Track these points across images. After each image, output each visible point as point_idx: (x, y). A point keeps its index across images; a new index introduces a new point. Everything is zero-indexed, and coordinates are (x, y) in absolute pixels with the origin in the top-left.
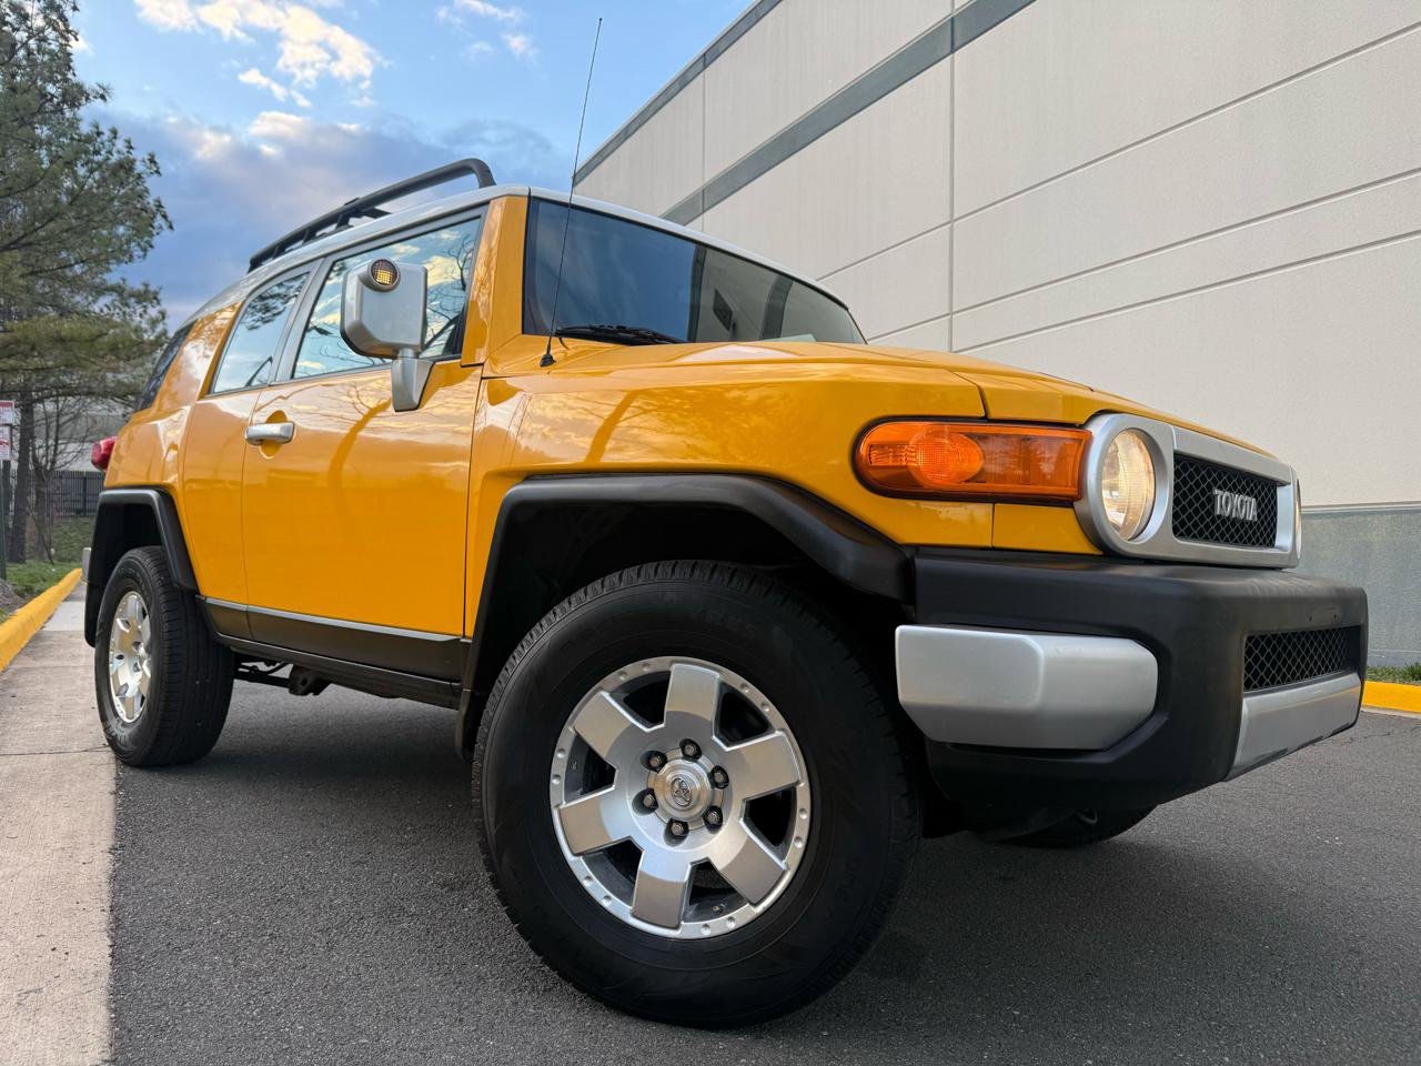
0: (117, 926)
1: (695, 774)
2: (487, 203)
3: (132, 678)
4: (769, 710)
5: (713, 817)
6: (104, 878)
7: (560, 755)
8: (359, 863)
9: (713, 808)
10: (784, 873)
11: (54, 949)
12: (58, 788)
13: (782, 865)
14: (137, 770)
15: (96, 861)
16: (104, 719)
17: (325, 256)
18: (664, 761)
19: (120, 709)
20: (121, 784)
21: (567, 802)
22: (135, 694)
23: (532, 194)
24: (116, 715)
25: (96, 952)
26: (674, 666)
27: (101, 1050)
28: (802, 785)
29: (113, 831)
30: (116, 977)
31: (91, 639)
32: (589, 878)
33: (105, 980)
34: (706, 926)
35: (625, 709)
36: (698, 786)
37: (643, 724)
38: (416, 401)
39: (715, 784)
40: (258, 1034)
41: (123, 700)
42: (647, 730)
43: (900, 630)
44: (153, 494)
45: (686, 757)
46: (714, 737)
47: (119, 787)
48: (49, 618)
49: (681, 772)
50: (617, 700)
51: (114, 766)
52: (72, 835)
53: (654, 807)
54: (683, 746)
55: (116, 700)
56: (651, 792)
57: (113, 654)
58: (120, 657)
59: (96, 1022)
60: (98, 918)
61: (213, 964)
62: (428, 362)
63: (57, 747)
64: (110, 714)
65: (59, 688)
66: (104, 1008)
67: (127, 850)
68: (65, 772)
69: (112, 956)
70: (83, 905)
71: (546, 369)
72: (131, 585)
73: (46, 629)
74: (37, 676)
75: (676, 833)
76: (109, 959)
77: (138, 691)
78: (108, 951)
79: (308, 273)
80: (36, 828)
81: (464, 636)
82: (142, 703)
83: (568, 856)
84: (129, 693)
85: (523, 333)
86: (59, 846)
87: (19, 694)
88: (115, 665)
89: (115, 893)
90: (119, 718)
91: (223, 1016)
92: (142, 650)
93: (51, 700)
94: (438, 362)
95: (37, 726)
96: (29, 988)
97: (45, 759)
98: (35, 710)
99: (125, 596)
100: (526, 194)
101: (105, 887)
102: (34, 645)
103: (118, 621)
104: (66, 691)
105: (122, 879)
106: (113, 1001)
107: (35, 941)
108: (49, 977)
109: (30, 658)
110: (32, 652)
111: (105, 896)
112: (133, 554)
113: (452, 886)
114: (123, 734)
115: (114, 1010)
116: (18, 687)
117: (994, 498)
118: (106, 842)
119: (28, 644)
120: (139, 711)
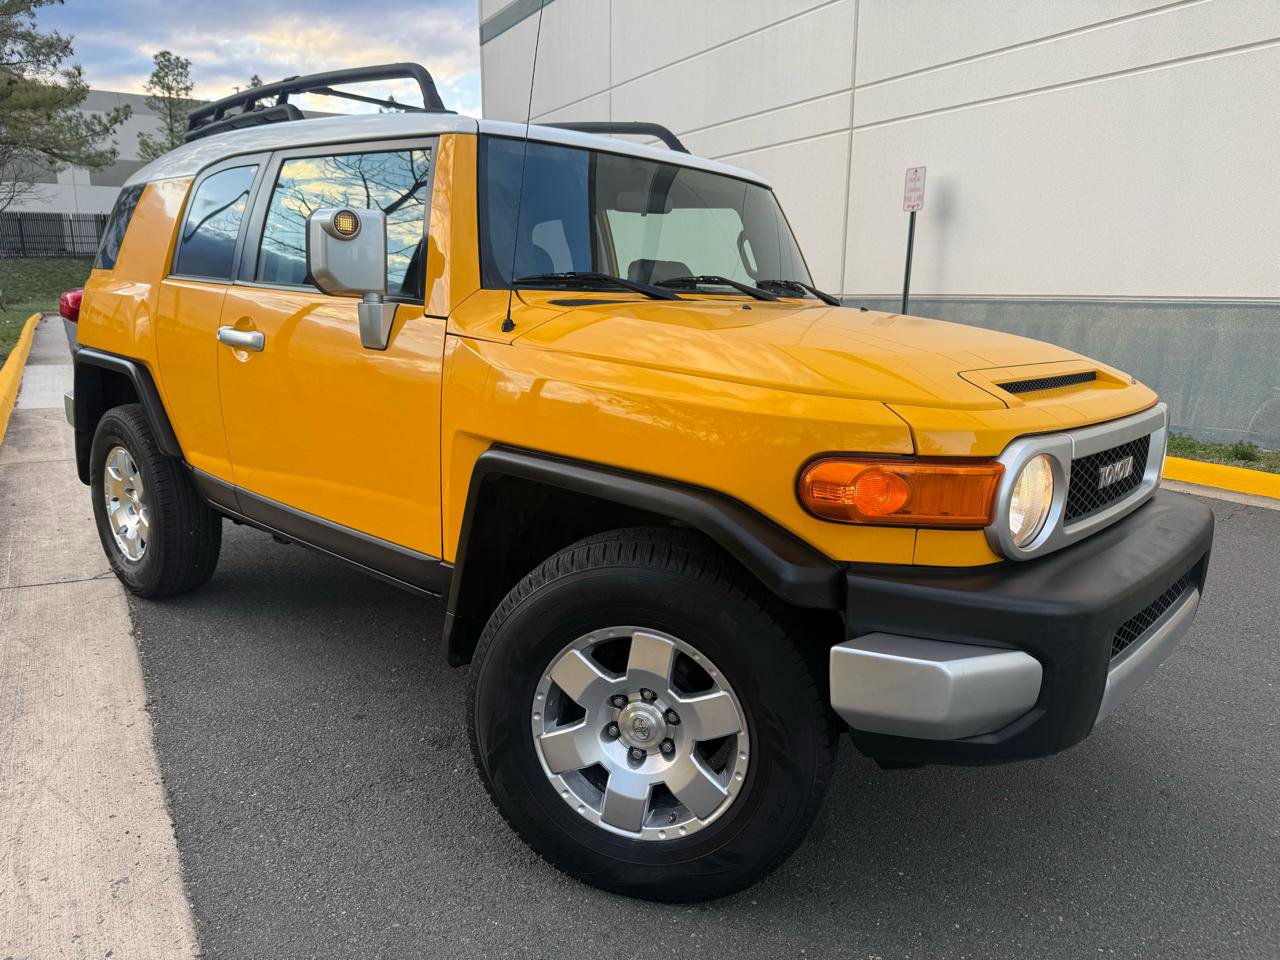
0: (173, 804)
1: (651, 714)
2: (437, 135)
3: (132, 522)
4: (715, 674)
5: (668, 745)
6: (148, 744)
7: (539, 698)
8: (360, 717)
9: (667, 740)
10: (726, 798)
11: (127, 833)
12: (84, 630)
13: (724, 791)
14: (146, 601)
15: (137, 728)
16: (109, 553)
17: (274, 150)
18: (626, 701)
19: (123, 546)
20: (141, 629)
21: (547, 733)
22: (135, 536)
23: (481, 131)
24: (120, 551)
25: (160, 832)
26: (636, 634)
27: (191, 945)
28: (742, 734)
29: (143, 682)
30: (185, 861)
31: (84, 477)
32: (566, 791)
33: (176, 865)
34: (662, 831)
35: (595, 665)
36: (654, 722)
37: (609, 676)
38: (384, 342)
39: (668, 721)
40: (312, 922)
41: (124, 538)
42: (612, 681)
43: (834, 648)
45: (644, 700)
46: (670, 691)
47: (136, 624)
48: (19, 391)
49: (640, 713)
50: (586, 657)
51: (124, 598)
52: (109, 691)
53: (618, 736)
54: (642, 691)
55: (118, 538)
56: (615, 724)
57: (108, 497)
58: (116, 500)
59: (181, 914)
60: (155, 793)
61: (261, 843)
62: (394, 305)
63: (70, 574)
64: (114, 551)
65: (52, 492)
66: (183, 898)
67: (158, 704)
68: (84, 608)
69: (176, 837)
70: (139, 778)
71: (508, 336)
72: (118, 441)
73: (19, 406)
74: (28, 475)
75: (636, 757)
76: (175, 841)
77: (138, 535)
78: (172, 831)
79: (258, 165)
80: (76, 682)
81: (443, 560)
82: (143, 546)
83: (549, 774)
84: (128, 535)
85: (482, 288)
86: (101, 704)
87: (17, 502)
88: (112, 507)
89: (162, 761)
90: (123, 556)
91: (280, 903)
92: (136, 497)
93: (48, 509)
94: (401, 304)
95: (44, 546)
96: (117, 877)
97: (63, 590)
98: (37, 523)
99: (113, 450)
100: (476, 131)
101: (152, 754)
102: (14, 430)
103: (110, 469)
104: (59, 496)
105: (164, 743)
106: (188, 889)
107: (109, 823)
108: (131, 865)
109: (15, 449)
110: (14, 440)
111: (154, 765)
112: (116, 414)
113: (441, 743)
114: (130, 571)
115: (191, 899)
116: (14, 491)
117: (917, 526)
118: (140, 698)
119: (8, 429)
120: (141, 553)
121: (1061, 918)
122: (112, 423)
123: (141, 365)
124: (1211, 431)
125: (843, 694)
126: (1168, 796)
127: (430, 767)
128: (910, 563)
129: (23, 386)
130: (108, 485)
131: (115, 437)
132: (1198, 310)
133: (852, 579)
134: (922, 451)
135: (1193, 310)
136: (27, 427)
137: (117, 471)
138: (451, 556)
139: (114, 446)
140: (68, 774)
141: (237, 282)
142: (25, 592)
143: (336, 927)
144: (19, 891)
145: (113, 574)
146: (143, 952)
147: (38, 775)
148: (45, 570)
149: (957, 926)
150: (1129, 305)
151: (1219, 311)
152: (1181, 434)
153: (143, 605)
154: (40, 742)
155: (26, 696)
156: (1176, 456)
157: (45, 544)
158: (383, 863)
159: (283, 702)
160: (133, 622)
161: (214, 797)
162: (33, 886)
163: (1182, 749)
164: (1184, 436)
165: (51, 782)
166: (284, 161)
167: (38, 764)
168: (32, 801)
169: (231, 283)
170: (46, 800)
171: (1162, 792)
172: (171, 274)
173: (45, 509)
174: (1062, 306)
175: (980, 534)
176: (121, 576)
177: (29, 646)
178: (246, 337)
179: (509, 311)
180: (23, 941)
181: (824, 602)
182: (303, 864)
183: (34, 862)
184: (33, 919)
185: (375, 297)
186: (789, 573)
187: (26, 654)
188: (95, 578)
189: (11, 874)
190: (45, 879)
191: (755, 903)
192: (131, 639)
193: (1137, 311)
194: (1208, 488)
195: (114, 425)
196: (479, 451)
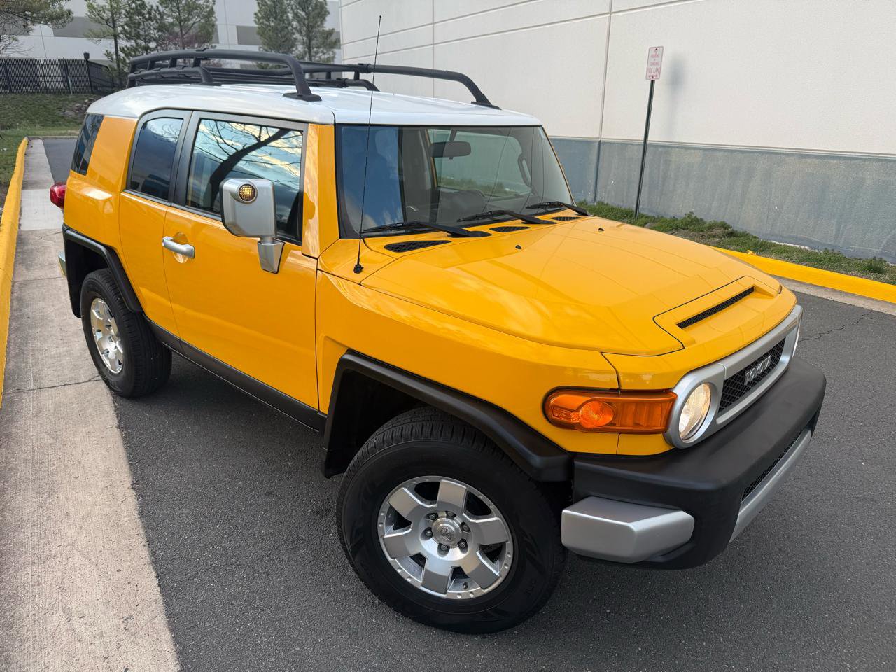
0: (156, 562)
1: (452, 525)
2: (308, 123)
3: (112, 349)
4: (492, 507)
5: (463, 543)
6: (136, 515)
7: (382, 514)
8: (269, 494)
9: (462, 540)
10: (498, 578)
11: (129, 583)
13: (497, 574)
15: (128, 503)
16: (98, 366)
17: (193, 110)
18: (437, 517)
19: (107, 362)
20: (124, 424)
21: (388, 534)
22: (114, 358)
23: (336, 121)
24: (105, 366)
25: (149, 583)
26: (443, 481)
27: (175, 663)
28: (509, 542)
29: (128, 466)
30: (167, 604)
31: (77, 313)
32: (400, 568)
33: (161, 606)
34: (459, 594)
35: (417, 497)
36: (453, 529)
37: (426, 503)
38: (276, 268)
39: (463, 530)
40: (246, 646)
41: (107, 356)
42: (428, 506)
43: (565, 511)
44: (102, 247)
45: (448, 517)
46: (464, 515)
47: (120, 418)
48: (20, 214)
49: (445, 525)
50: (411, 492)
51: (110, 397)
52: (107, 474)
53: (431, 536)
54: (447, 512)
55: (103, 356)
56: (430, 529)
57: (94, 329)
58: (99, 331)
59: (167, 641)
60: (143, 552)
61: (212, 590)
62: (280, 244)
63: (72, 377)
64: (101, 365)
65: (53, 306)
66: (167, 630)
67: (141, 484)
68: (85, 406)
69: (159, 585)
70: (133, 542)
71: (358, 277)
72: (98, 295)
73: (22, 228)
74: (35, 290)
75: (444, 550)
76: (159, 589)
77: (116, 357)
78: (156, 582)
79: (183, 119)
80: (86, 467)
81: (319, 411)
82: (120, 364)
83: (390, 559)
84: (110, 355)
85: (340, 238)
86: (103, 484)
87: (31, 315)
88: (98, 336)
89: (148, 528)
90: (107, 369)
91: (226, 633)
92: (113, 332)
93: (52, 321)
94: (286, 243)
95: (53, 353)
96: (126, 616)
97: (70, 391)
98: (46, 334)
99: (95, 300)
100: (333, 122)
101: (139, 523)
102: (21, 250)
103: (94, 311)
104: (58, 310)
105: (146, 513)
106: (169, 623)
107: (118, 576)
108: (133, 606)
109: (24, 267)
110: (22, 259)
111: (141, 531)
112: (94, 276)
113: (321, 513)
114: (113, 380)
115: (172, 631)
116: (28, 306)
117: (620, 432)
118: (127, 479)
119: (16, 249)
120: (119, 369)
121: (704, 643)
122: (91, 283)
123: (110, 250)
124: (855, 249)
125: (569, 538)
126: (784, 552)
127: (315, 532)
128: (615, 453)
129: (23, 209)
130: (94, 322)
131: (96, 292)
133: (577, 463)
134: (624, 387)
135: (850, 161)
136: (30, 247)
137: (98, 312)
138: (325, 408)
139: (96, 297)
140: (88, 538)
141: (173, 204)
142: (45, 393)
143: (261, 650)
144: (67, 626)
145: (100, 378)
146: (147, 668)
147: (69, 539)
148: (56, 374)
149: (640, 649)
150: (804, 156)
151: (867, 163)
152: (833, 250)
153: (123, 402)
154: (68, 514)
155: (56, 478)
156: (827, 269)
157: (54, 352)
158: (288, 604)
159: (220, 482)
160: (117, 417)
161: (180, 556)
162: (76, 621)
163: (798, 515)
164: (836, 251)
165: (78, 545)
166: (201, 119)
167: (70, 532)
168: (68, 559)
169: (169, 204)
170: (77, 559)
171: (780, 550)
172: (126, 189)
173: (50, 321)
174: (756, 154)
175: (660, 436)
176: (107, 382)
177: (53, 438)
178: (184, 248)
179: (359, 259)
180: (74, 660)
181: (559, 476)
182: (239, 606)
183: (74, 605)
184: (78, 645)
185: (269, 240)
186: (536, 460)
187: (51, 444)
188: (90, 381)
189: (61, 613)
190: (83, 617)
191: (516, 633)
192: (117, 432)
193: (809, 160)
194: (847, 294)
195: (95, 284)
196: (340, 353)
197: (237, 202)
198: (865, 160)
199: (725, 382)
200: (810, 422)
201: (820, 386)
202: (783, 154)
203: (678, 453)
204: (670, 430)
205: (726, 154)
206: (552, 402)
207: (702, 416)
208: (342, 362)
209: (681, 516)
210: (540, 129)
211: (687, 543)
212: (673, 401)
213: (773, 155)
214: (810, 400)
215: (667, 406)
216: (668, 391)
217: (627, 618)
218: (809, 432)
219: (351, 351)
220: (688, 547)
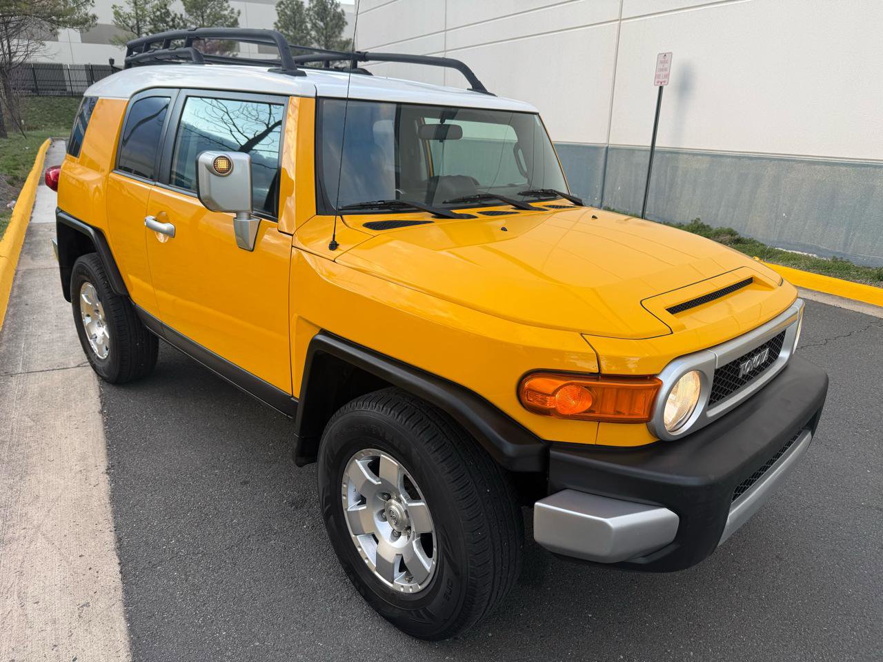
0: (122, 549)
2: (288, 96)
3: (100, 333)
6: (107, 501)
8: (245, 483)
11: (90, 569)
12: (69, 408)
14: (111, 386)
15: (101, 486)
16: (86, 352)
17: (180, 88)
19: (94, 347)
20: (106, 408)
22: (101, 343)
23: (318, 95)
24: (93, 351)
25: (111, 569)
27: (127, 654)
29: (106, 451)
30: (126, 591)
31: (68, 298)
33: (120, 594)
34: (402, 586)
36: (399, 514)
38: (252, 247)
40: (203, 639)
41: (95, 342)
42: (376, 483)
43: (537, 504)
44: (90, 230)
47: (103, 404)
48: (34, 208)
49: (393, 507)
51: (97, 383)
52: (83, 458)
55: (91, 341)
57: (83, 314)
58: (88, 316)
59: (121, 631)
60: (109, 538)
61: (174, 579)
62: (256, 220)
63: (61, 363)
64: (89, 350)
65: (53, 294)
66: (123, 619)
67: (116, 470)
68: (70, 390)
69: (121, 572)
70: (100, 527)
71: (336, 253)
72: (86, 278)
73: (33, 221)
74: (37, 279)
75: (395, 536)
76: (120, 576)
77: (103, 343)
78: (118, 568)
79: (170, 97)
80: (63, 450)
81: (293, 396)
82: (107, 349)
84: (98, 340)
85: (317, 214)
86: (78, 468)
87: (29, 302)
88: (87, 321)
89: (115, 513)
90: (95, 354)
91: (184, 624)
92: (101, 316)
93: (50, 308)
94: (263, 219)
95: (46, 339)
96: (83, 602)
97: (57, 376)
98: (42, 320)
99: (85, 284)
100: (314, 95)
101: (109, 508)
102: (29, 241)
103: (83, 296)
104: (57, 297)
105: (117, 499)
106: (126, 612)
107: (79, 561)
108: (91, 593)
109: (29, 257)
110: (29, 249)
111: (110, 517)
112: (84, 260)
113: (296, 505)
114: (99, 365)
115: (128, 620)
116: (28, 293)
117: (599, 420)
118: (103, 464)
119: (25, 240)
120: (106, 353)
121: (692, 653)
122: (80, 266)
123: (97, 230)
124: (865, 257)
125: (542, 533)
126: (781, 559)
127: (288, 523)
128: (594, 443)
129: (37, 203)
130: (83, 307)
131: (85, 276)
132: (863, 169)
133: (553, 453)
134: (605, 371)
135: (859, 168)
136: (38, 238)
137: (87, 297)
138: (297, 394)
139: (85, 281)
140: (54, 522)
141: (157, 183)
142: (32, 377)
143: (218, 644)
144: (20, 611)
145: (88, 364)
146: (96, 659)
147: (35, 522)
148: (46, 359)
149: (622, 657)
150: (812, 163)
151: (877, 170)
152: (842, 258)
153: (109, 388)
154: (38, 497)
155: (30, 460)
156: (835, 277)
157: (46, 337)
158: (252, 596)
159: (197, 469)
160: (101, 402)
161: (147, 543)
162: (30, 606)
163: (797, 522)
164: (844, 260)
165: (43, 529)
166: (187, 97)
167: (36, 514)
168: (31, 542)
169: (153, 183)
170: (40, 542)
171: (777, 557)
172: (115, 169)
173: (47, 308)
174: (764, 161)
175: (643, 427)
176: (94, 367)
177: (34, 421)
178: (165, 227)
179: (334, 236)
180: (22, 648)
181: (533, 466)
182: (201, 596)
183: (30, 590)
184: (28, 632)
185: (245, 216)
186: (510, 448)
187: (30, 427)
188: (79, 366)
189: (16, 597)
190: (37, 603)
191: (490, 635)
192: (99, 417)
193: (818, 167)
194: (855, 302)
195: (84, 268)
196: (312, 333)
197: (212, 175)
198: (875, 167)
199: (717, 371)
200: (810, 422)
201: (822, 384)
202: (791, 160)
203: (663, 446)
204: (654, 420)
205: (734, 160)
206: (526, 385)
207: (691, 407)
208: (314, 342)
209: (664, 513)
210: (536, 116)
211: (671, 544)
212: (658, 388)
213: (782, 162)
214: (809, 399)
215: (652, 393)
216: (652, 377)
217: (610, 623)
218: (809, 434)
219: (324, 332)
220: (672, 548)
